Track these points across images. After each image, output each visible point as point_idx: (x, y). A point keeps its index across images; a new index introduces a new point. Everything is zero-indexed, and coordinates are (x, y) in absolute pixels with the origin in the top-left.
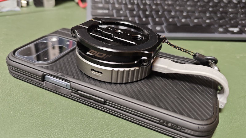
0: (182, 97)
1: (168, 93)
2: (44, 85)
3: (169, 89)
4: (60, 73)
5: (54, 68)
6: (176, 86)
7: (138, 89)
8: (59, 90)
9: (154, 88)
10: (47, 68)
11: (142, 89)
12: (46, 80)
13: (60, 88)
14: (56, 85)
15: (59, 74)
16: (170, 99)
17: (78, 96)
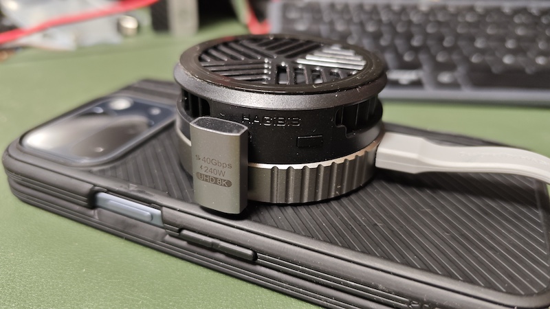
0: (463, 235)
1: (425, 225)
2: (97, 217)
3: (425, 213)
4: (136, 184)
5: (120, 172)
6: (443, 207)
7: (342, 219)
8: (133, 231)
9: (385, 215)
10: (102, 174)
11: (354, 219)
12: (100, 203)
13: (135, 226)
14: (125, 217)
15: (132, 189)
16: (432, 242)
17: (184, 243)
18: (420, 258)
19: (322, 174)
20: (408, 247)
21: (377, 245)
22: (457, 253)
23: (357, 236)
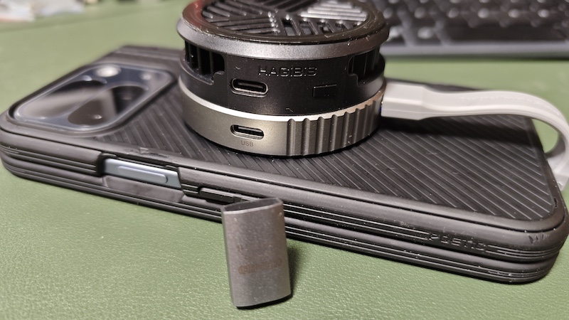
0: (470, 173)
1: (434, 166)
2: (106, 185)
3: (432, 156)
4: (146, 147)
5: (127, 137)
6: (447, 150)
7: (356, 166)
8: (147, 195)
9: (396, 161)
10: (108, 140)
11: (368, 165)
12: (108, 170)
13: (149, 189)
14: (137, 182)
15: (144, 152)
16: (443, 181)
17: (203, 202)
18: (435, 195)
19: (335, 124)
20: (422, 186)
21: (394, 187)
22: (466, 188)
23: (373, 180)
